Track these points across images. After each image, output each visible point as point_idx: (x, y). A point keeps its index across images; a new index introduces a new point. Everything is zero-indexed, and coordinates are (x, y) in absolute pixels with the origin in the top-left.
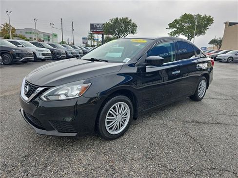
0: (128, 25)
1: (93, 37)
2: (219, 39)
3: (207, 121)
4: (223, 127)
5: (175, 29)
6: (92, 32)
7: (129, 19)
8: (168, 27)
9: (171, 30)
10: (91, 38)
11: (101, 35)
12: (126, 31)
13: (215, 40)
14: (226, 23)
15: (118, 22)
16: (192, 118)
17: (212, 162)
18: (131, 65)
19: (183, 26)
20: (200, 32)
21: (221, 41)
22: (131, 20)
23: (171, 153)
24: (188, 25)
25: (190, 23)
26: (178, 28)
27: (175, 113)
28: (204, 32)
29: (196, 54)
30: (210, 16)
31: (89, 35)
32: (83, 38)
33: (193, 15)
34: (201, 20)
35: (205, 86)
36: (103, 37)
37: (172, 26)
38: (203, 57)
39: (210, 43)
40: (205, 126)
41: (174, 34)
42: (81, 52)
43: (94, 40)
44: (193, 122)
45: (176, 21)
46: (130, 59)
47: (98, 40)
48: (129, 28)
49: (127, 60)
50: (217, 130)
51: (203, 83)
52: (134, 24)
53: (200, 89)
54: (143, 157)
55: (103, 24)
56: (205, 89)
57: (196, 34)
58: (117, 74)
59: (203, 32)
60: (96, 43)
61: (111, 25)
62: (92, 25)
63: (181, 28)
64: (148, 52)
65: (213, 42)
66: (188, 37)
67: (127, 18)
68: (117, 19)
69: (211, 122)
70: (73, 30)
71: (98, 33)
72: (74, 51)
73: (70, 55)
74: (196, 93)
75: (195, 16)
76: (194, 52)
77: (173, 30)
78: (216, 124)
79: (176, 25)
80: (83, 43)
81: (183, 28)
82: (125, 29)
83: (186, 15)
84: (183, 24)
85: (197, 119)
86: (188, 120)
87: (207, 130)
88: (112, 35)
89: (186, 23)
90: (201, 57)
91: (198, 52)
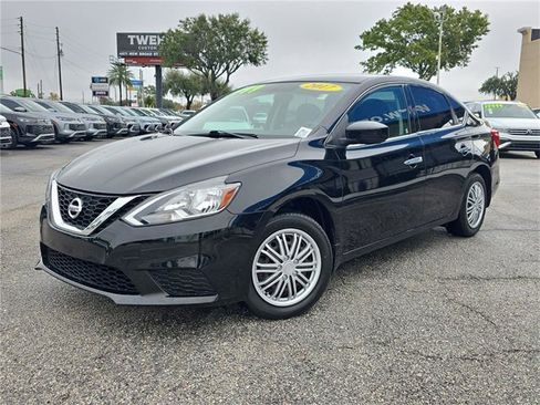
0: (238, 37)
1: (127, 74)
2: (508, 78)
3: (494, 275)
4: (531, 284)
5: (382, 50)
6: (122, 61)
7: (241, 20)
8: (361, 42)
9: (369, 53)
10: (121, 77)
11: (154, 69)
12: (234, 57)
13: (497, 81)
14: (524, 32)
15: (208, 29)
16: (459, 271)
17: (512, 342)
18: (314, 144)
19: (402, 40)
20: (454, 57)
21: (514, 83)
22: (246, 23)
23: (423, 333)
24: (418, 36)
25: (424, 32)
26: (389, 47)
27: (418, 263)
28: (465, 59)
29: (455, 117)
30: (478, 12)
31: (111, 67)
32: (94, 80)
33: (431, 7)
34: (453, 22)
35: (482, 199)
36: (158, 75)
37: (370, 39)
38: (472, 125)
39: (483, 90)
40: (491, 284)
41: (378, 66)
42: (100, 121)
43: (128, 82)
44: (463, 277)
45: (382, 24)
46: (310, 131)
47: (141, 83)
48: (242, 48)
49: (305, 133)
50: (518, 290)
51: (478, 190)
52: (256, 33)
53: (470, 205)
54: (365, 343)
55: (161, 35)
56: (483, 206)
57: (443, 64)
58: (289, 164)
59: (461, 58)
60: (134, 93)
61: (186, 38)
62: (122, 39)
63: (397, 48)
64: (348, 113)
65: (491, 86)
66: (420, 73)
67: (235, 17)
68: (202, 19)
69: (504, 275)
70: (60, 53)
71: (143, 62)
72: (78, 119)
73: (67, 131)
74: (462, 215)
75: (436, 10)
76: (449, 111)
77: (375, 54)
78: (514, 278)
79: (383, 38)
80: (94, 93)
81: (404, 47)
82: (229, 50)
83: (408, 7)
84: (403, 34)
85: (472, 271)
86: (449, 274)
87: (495, 291)
88: (189, 68)
89: (410, 30)
90: (467, 125)
91: (460, 111)
